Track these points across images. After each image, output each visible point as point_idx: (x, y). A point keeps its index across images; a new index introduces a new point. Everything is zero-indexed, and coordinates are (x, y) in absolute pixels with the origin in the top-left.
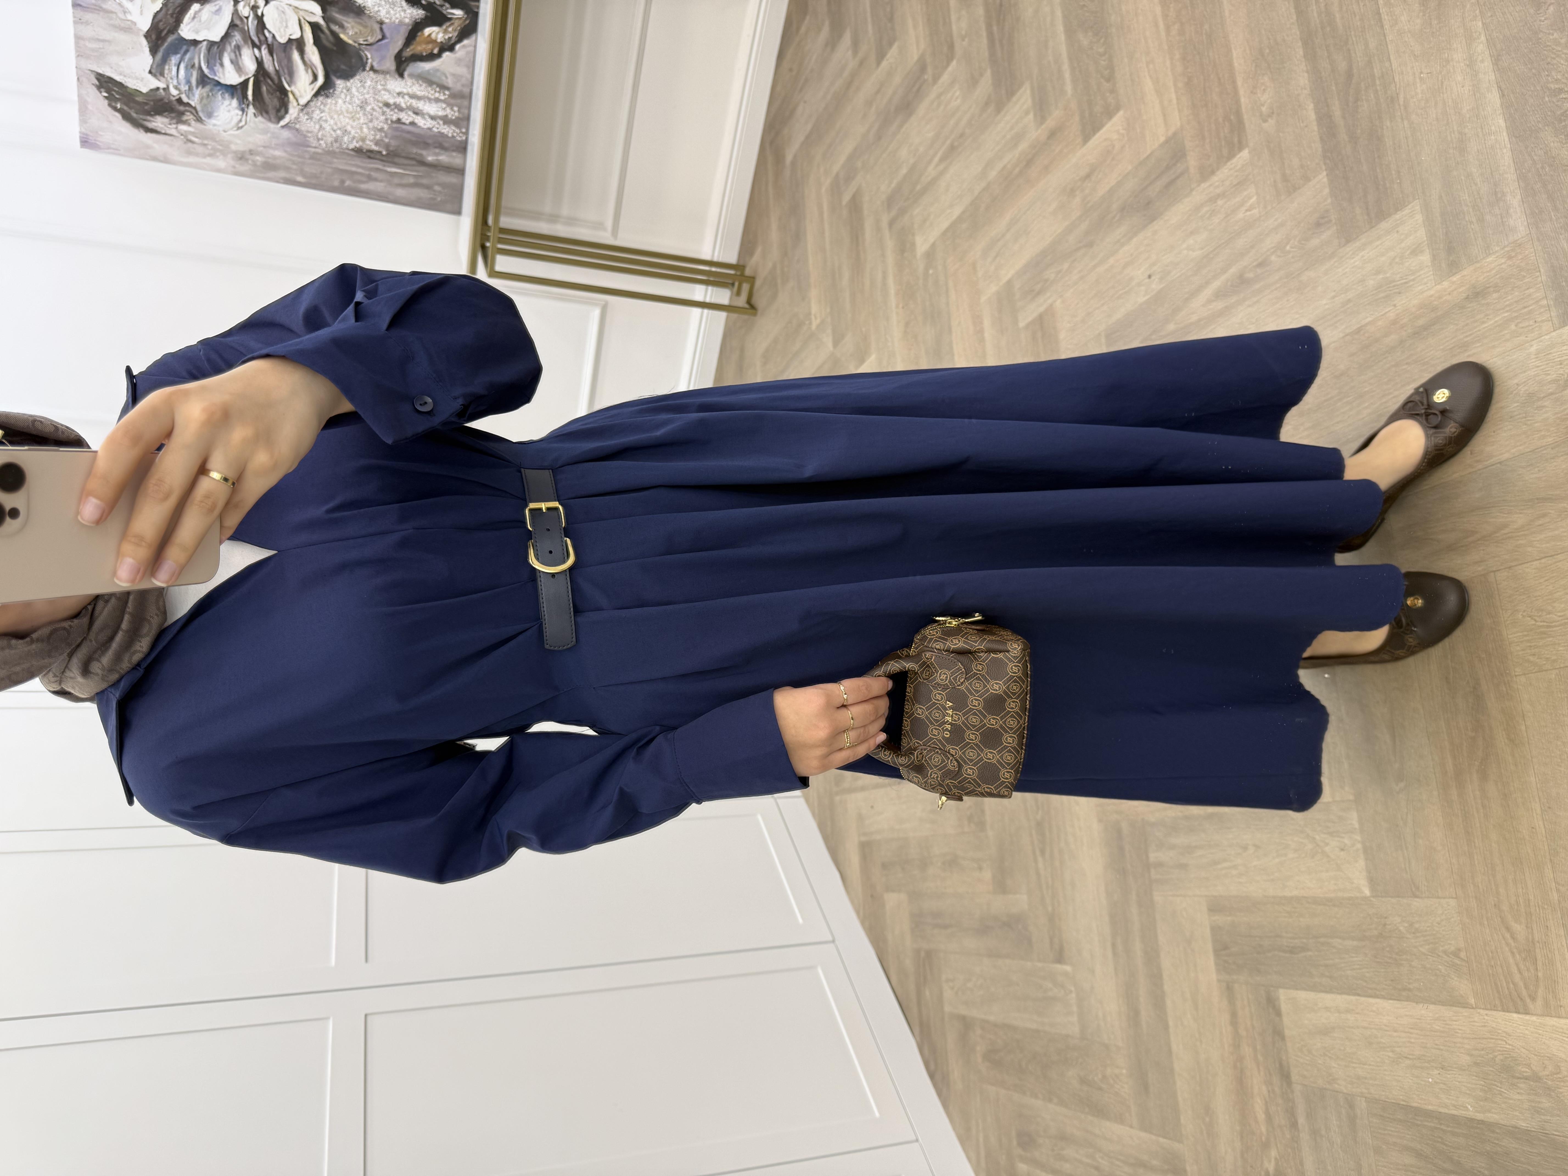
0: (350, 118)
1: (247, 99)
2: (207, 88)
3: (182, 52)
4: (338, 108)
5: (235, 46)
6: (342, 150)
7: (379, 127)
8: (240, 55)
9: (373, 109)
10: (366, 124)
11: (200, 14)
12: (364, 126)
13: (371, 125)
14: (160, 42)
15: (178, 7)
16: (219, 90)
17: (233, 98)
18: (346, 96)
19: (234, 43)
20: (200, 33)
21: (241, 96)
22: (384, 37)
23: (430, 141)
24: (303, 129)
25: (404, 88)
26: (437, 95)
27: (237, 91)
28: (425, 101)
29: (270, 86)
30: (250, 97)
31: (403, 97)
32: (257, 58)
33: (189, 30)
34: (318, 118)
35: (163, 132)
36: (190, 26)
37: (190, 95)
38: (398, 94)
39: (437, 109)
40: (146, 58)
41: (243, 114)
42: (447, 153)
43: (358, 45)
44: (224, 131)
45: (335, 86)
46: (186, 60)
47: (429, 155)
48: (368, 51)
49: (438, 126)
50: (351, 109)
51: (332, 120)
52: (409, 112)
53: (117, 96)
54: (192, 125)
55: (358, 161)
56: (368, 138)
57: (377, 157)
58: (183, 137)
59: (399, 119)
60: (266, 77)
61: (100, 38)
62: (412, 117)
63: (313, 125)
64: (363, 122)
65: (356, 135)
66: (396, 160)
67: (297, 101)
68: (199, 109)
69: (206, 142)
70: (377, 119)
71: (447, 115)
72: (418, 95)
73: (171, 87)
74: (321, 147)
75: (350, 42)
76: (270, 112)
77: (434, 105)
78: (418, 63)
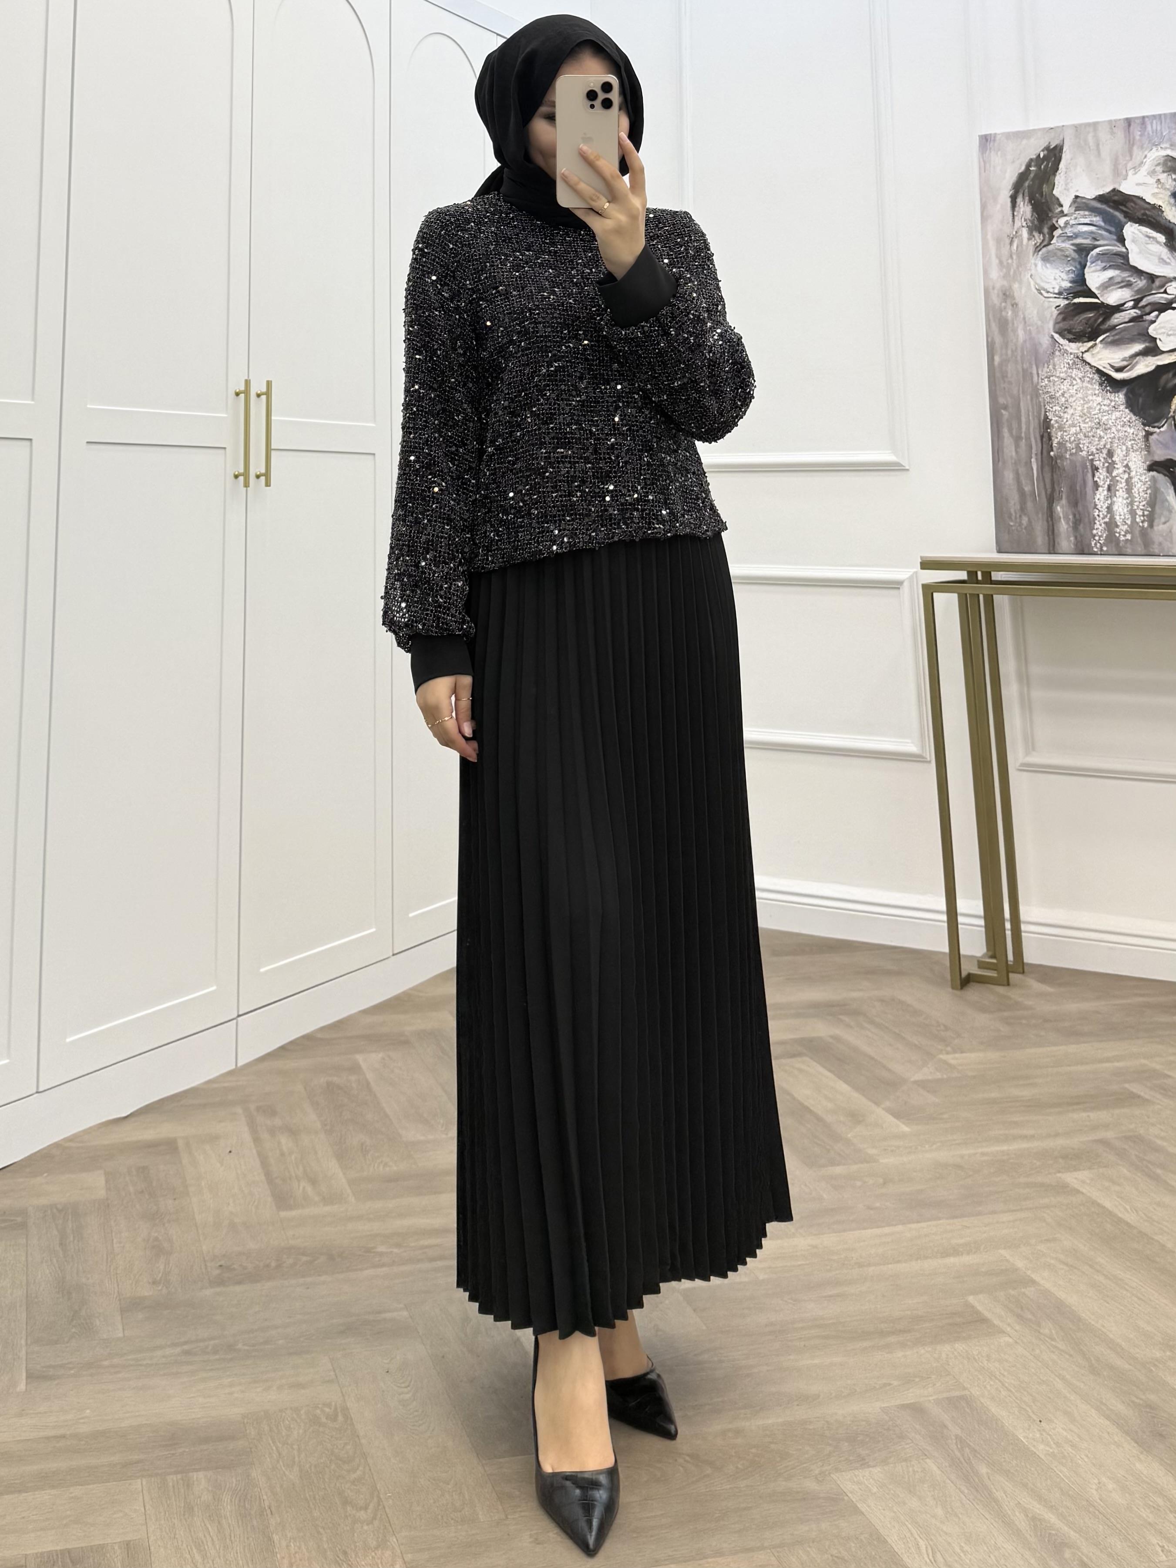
0: (1082, 411)
1: (1074, 297)
2: (1075, 255)
3: (1108, 227)
4: (1090, 398)
5: (1129, 281)
6: (1042, 404)
7: (1081, 446)
8: (1122, 287)
9: (1101, 437)
10: (1081, 430)
11: (1154, 242)
12: (1078, 428)
13: (1081, 436)
14: (1111, 204)
15: (1157, 221)
16: (1076, 267)
17: (1071, 282)
18: (1108, 406)
19: (1131, 279)
20: (1133, 244)
21: (1075, 290)
23: (1080, 508)
24: (1056, 359)
25: (1136, 472)
26: (1140, 512)
27: (1080, 286)
28: (1127, 498)
29: (1096, 320)
30: (1076, 300)
31: (1125, 472)
32: (1124, 304)
33: (1133, 233)
34: (1074, 376)
35: (1015, 214)
36: (1140, 234)
37: (1063, 238)
38: (1127, 466)
39: (1122, 514)
40: (1090, 192)
41: (1056, 294)
42: (1070, 529)
43: (1172, 416)
44: (1031, 276)
45: (1115, 392)
46: (1100, 232)
47: (1062, 507)
48: (1168, 427)
49: (1101, 516)
50: (1093, 413)
51: (1074, 391)
52: (1108, 480)
53: (1042, 167)
54: (1030, 242)
55: (1034, 424)
56: (1065, 434)
57: (1045, 446)
58: (1014, 233)
59: (1097, 469)
60: (1104, 317)
61: (1101, 147)
62: (1104, 484)
63: (1064, 370)
64: (1082, 428)
65: (1065, 420)
66: (1047, 469)
67: (1086, 351)
68: (1050, 247)
69: (1014, 257)
70: (1090, 443)
71: (1117, 526)
72: (1132, 489)
73: (1066, 219)
74: (1040, 380)
75: (1173, 407)
76: (1065, 322)
77: (1125, 510)
78: (1172, 488)
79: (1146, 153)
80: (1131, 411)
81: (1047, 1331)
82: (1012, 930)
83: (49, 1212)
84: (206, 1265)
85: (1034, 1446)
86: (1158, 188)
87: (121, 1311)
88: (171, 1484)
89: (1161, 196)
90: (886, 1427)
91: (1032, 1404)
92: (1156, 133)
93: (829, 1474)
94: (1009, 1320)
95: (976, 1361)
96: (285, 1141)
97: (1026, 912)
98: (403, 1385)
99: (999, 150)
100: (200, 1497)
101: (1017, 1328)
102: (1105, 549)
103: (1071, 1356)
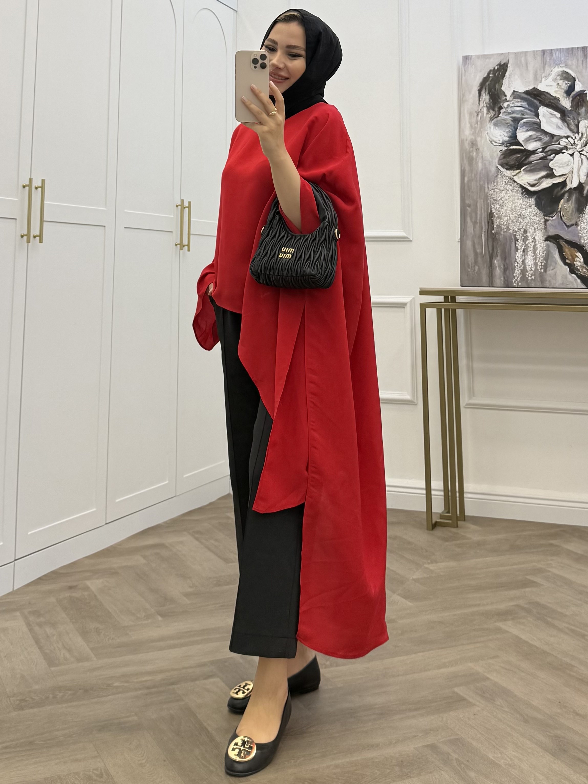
0: (511, 208)
1: (510, 146)
2: (512, 123)
3: (530, 108)
4: (516, 201)
5: (540, 138)
6: (490, 204)
7: (510, 227)
8: (536, 141)
9: (520, 223)
10: (510, 218)
11: (554, 117)
13: (510, 222)
14: (533, 96)
15: (556, 106)
16: (512, 129)
17: (509, 137)
18: (526, 205)
19: (542, 137)
20: (543, 117)
21: (511, 142)
22: (568, 227)
23: (507, 261)
24: (498, 180)
25: (539, 242)
26: (539, 264)
27: (514, 140)
28: (533, 256)
29: (521, 158)
30: (511, 147)
31: (533, 241)
32: (537, 150)
33: (544, 112)
34: (508, 189)
35: (480, 100)
36: (547, 112)
37: (506, 114)
38: (534, 238)
39: (530, 264)
40: (522, 89)
41: (500, 144)
42: (502, 273)
43: (559, 211)
44: (487, 134)
45: (530, 198)
46: (525, 111)
47: (498, 261)
48: (557, 217)
49: (519, 266)
50: (517, 209)
51: (508, 197)
52: (524, 246)
53: (496, 74)
54: (488, 115)
55: (484, 215)
56: (501, 221)
57: (490, 227)
58: (479, 110)
59: (518, 240)
60: (526, 156)
61: (528, 65)
62: (521, 248)
63: (502, 186)
64: (511, 217)
65: (502, 213)
66: (490, 240)
67: (515, 175)
68: (498, 118)
69: (479, 123)
70: (515, 225)
71: (527, 271)
72: (537, 251)
73: (508, 103)
74: (489, 191)
75: (560, 206)
76: (505, 159)
77: (532, 263)
78: (558, 250)
79: (552, 69)
80: (538, 208)
86: (558, 88)
89: (559, 92)
92: (558, 58)
99: (473, 64)
102: (520, 284)
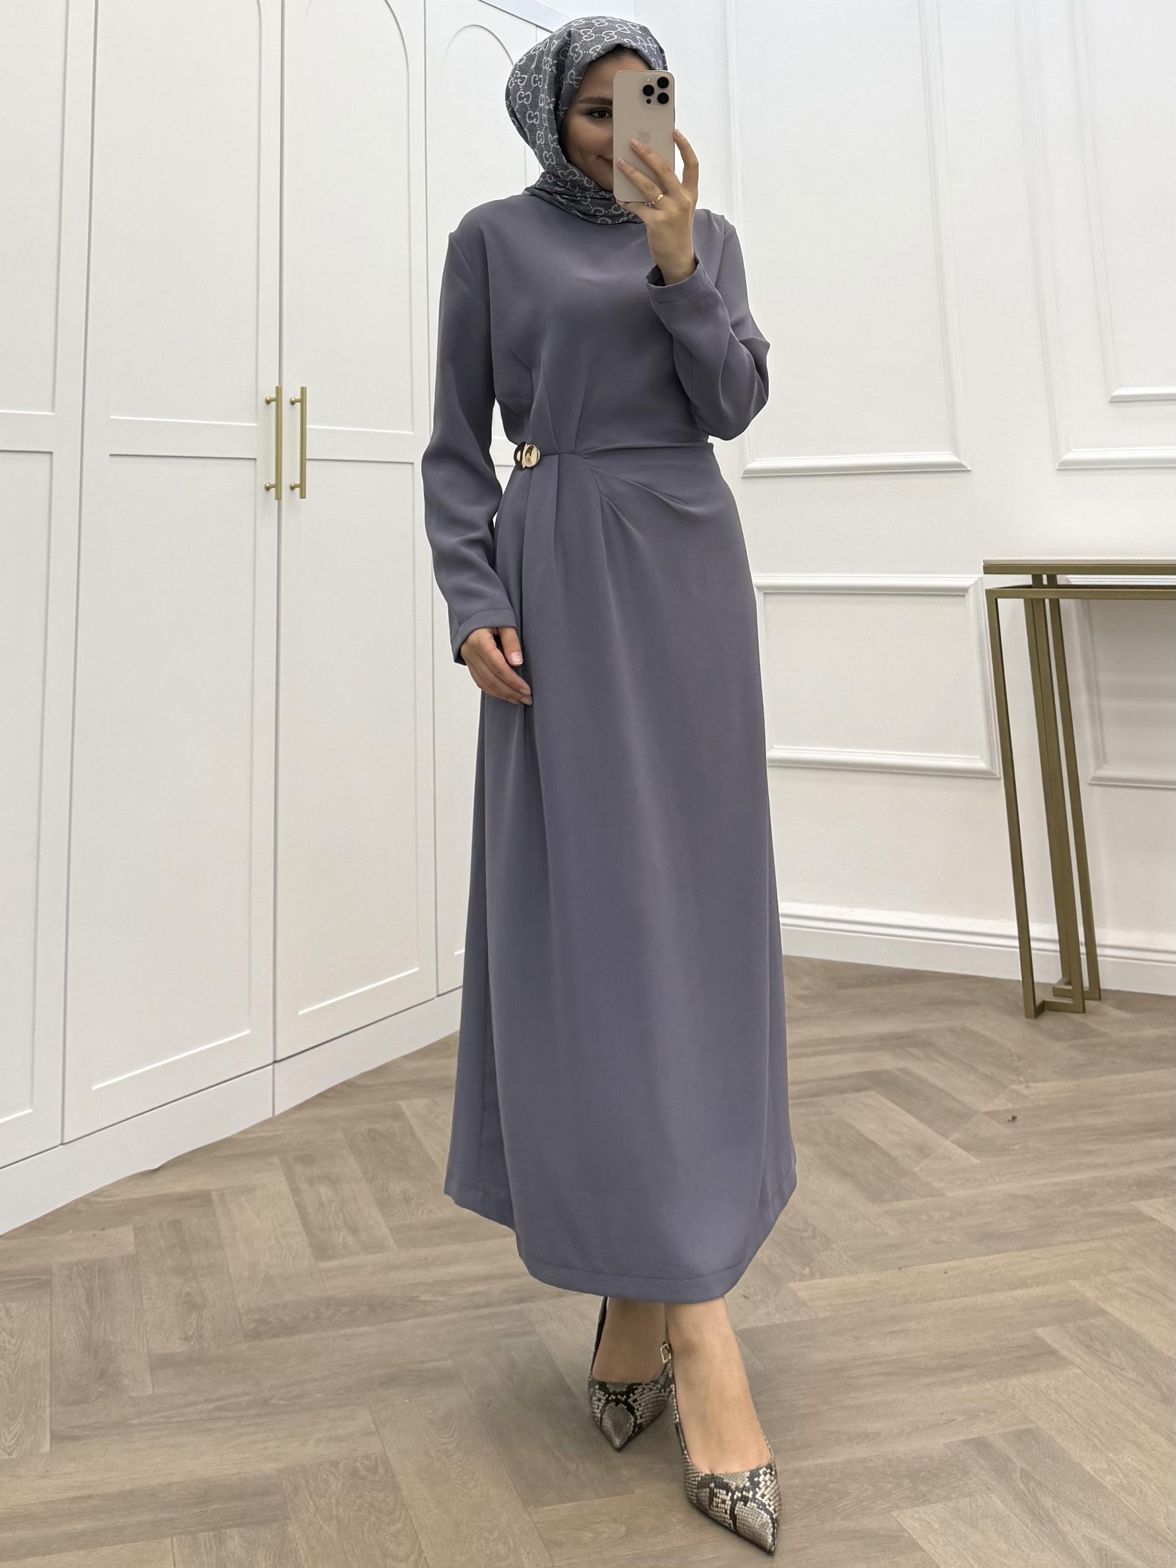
81: (1116, 1361)
82: (1088, 954)
83: (75, 1269)
84: (240, 1319)
85: (1102, 1478)
87: (151, 1369)
88: (202, 1542)
90: (948, 1463)
91: (1101, 1436)
93: (890, 1511)
94: (1078, 1352)
95: (1044, 1394)
96: (324, 1191)
97: (1102, 935)
98: (446, 1436)
100: (234, 1554)
101: (1087, 1358)
103: (1142, 1385)
